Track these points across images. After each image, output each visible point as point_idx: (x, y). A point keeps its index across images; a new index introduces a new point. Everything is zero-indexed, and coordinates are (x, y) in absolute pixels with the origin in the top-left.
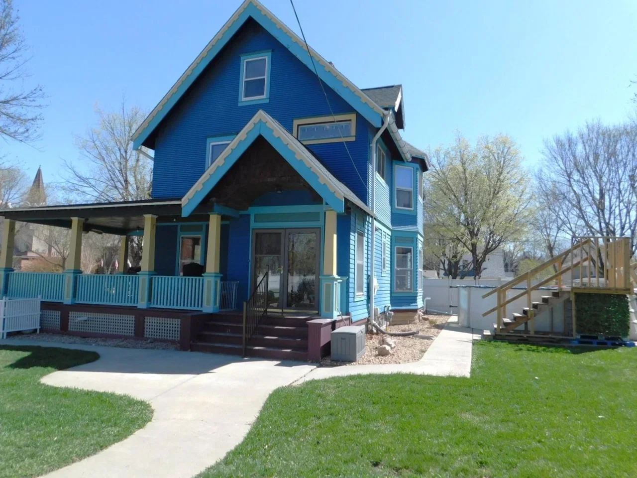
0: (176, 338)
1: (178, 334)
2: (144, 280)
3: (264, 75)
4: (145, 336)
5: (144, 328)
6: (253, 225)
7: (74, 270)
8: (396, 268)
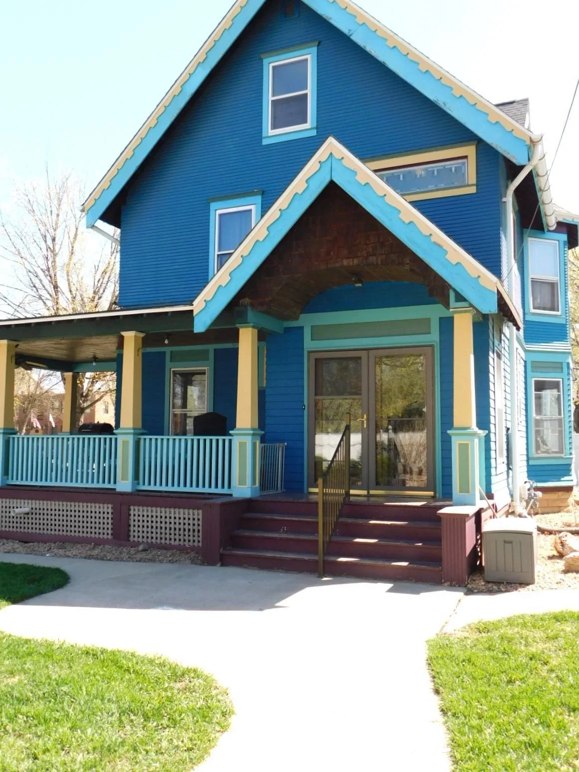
0: (186, 543)
1: (199, 536)
2: (125, 443)
3: (306, 88)
4: (131, 539)
5: (130, 525)
6: (309, 344)
7: (4, 429)
8: (534, 415)
